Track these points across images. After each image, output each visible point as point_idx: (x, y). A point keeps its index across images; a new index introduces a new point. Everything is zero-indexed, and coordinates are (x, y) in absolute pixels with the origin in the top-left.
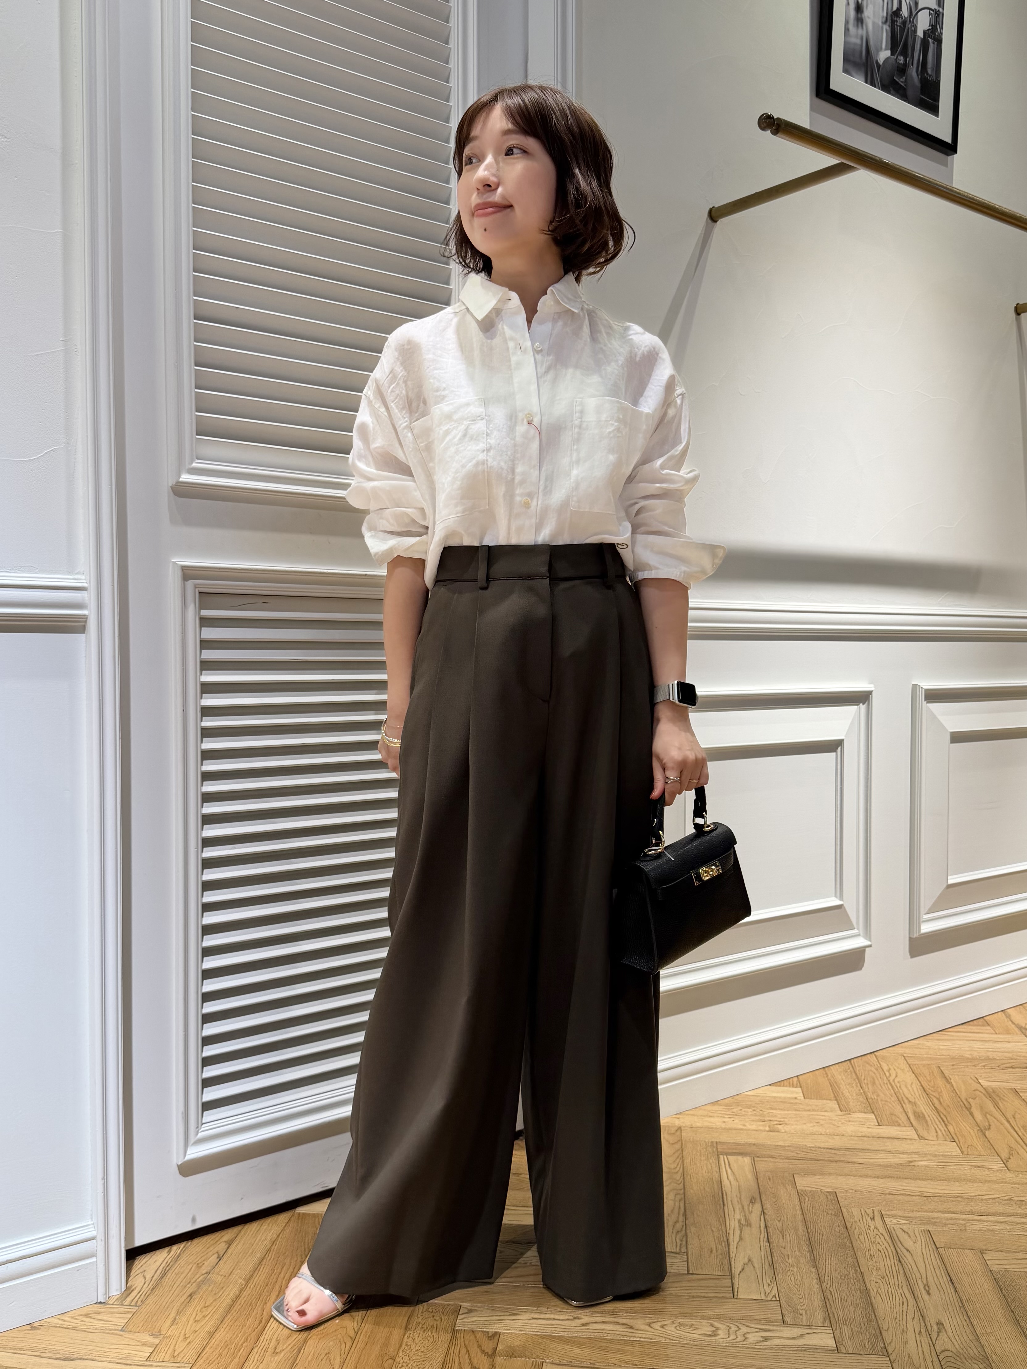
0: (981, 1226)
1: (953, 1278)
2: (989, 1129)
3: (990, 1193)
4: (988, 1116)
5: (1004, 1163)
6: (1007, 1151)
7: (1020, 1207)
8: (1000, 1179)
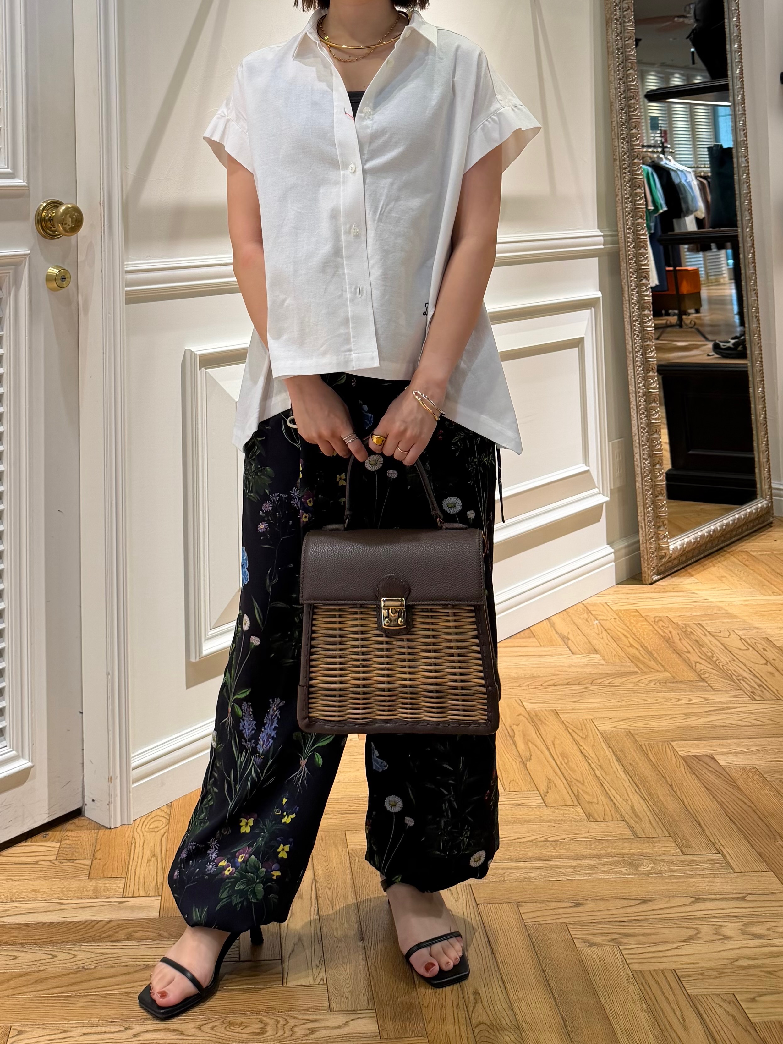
0: (518, 875)
1: (491, 938)
2: (531, 759)
3: (528, 835)
4: (530, 743)
5: (542, 798)
6: (545, 784)
7: (554, 849)
8: (537, 818)
